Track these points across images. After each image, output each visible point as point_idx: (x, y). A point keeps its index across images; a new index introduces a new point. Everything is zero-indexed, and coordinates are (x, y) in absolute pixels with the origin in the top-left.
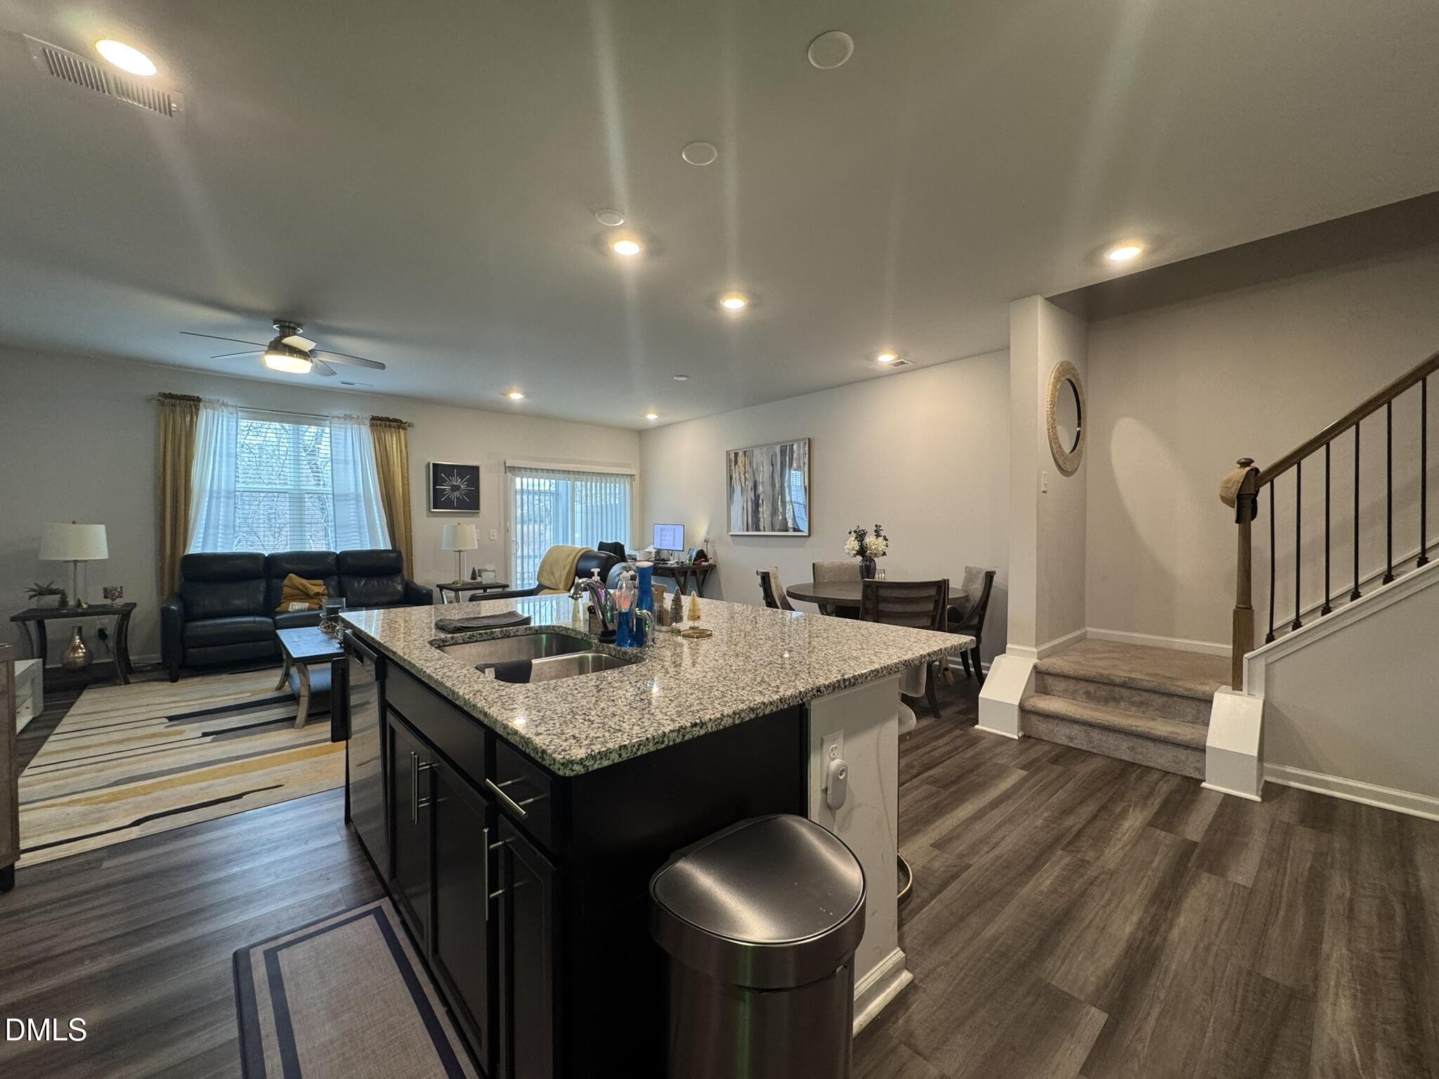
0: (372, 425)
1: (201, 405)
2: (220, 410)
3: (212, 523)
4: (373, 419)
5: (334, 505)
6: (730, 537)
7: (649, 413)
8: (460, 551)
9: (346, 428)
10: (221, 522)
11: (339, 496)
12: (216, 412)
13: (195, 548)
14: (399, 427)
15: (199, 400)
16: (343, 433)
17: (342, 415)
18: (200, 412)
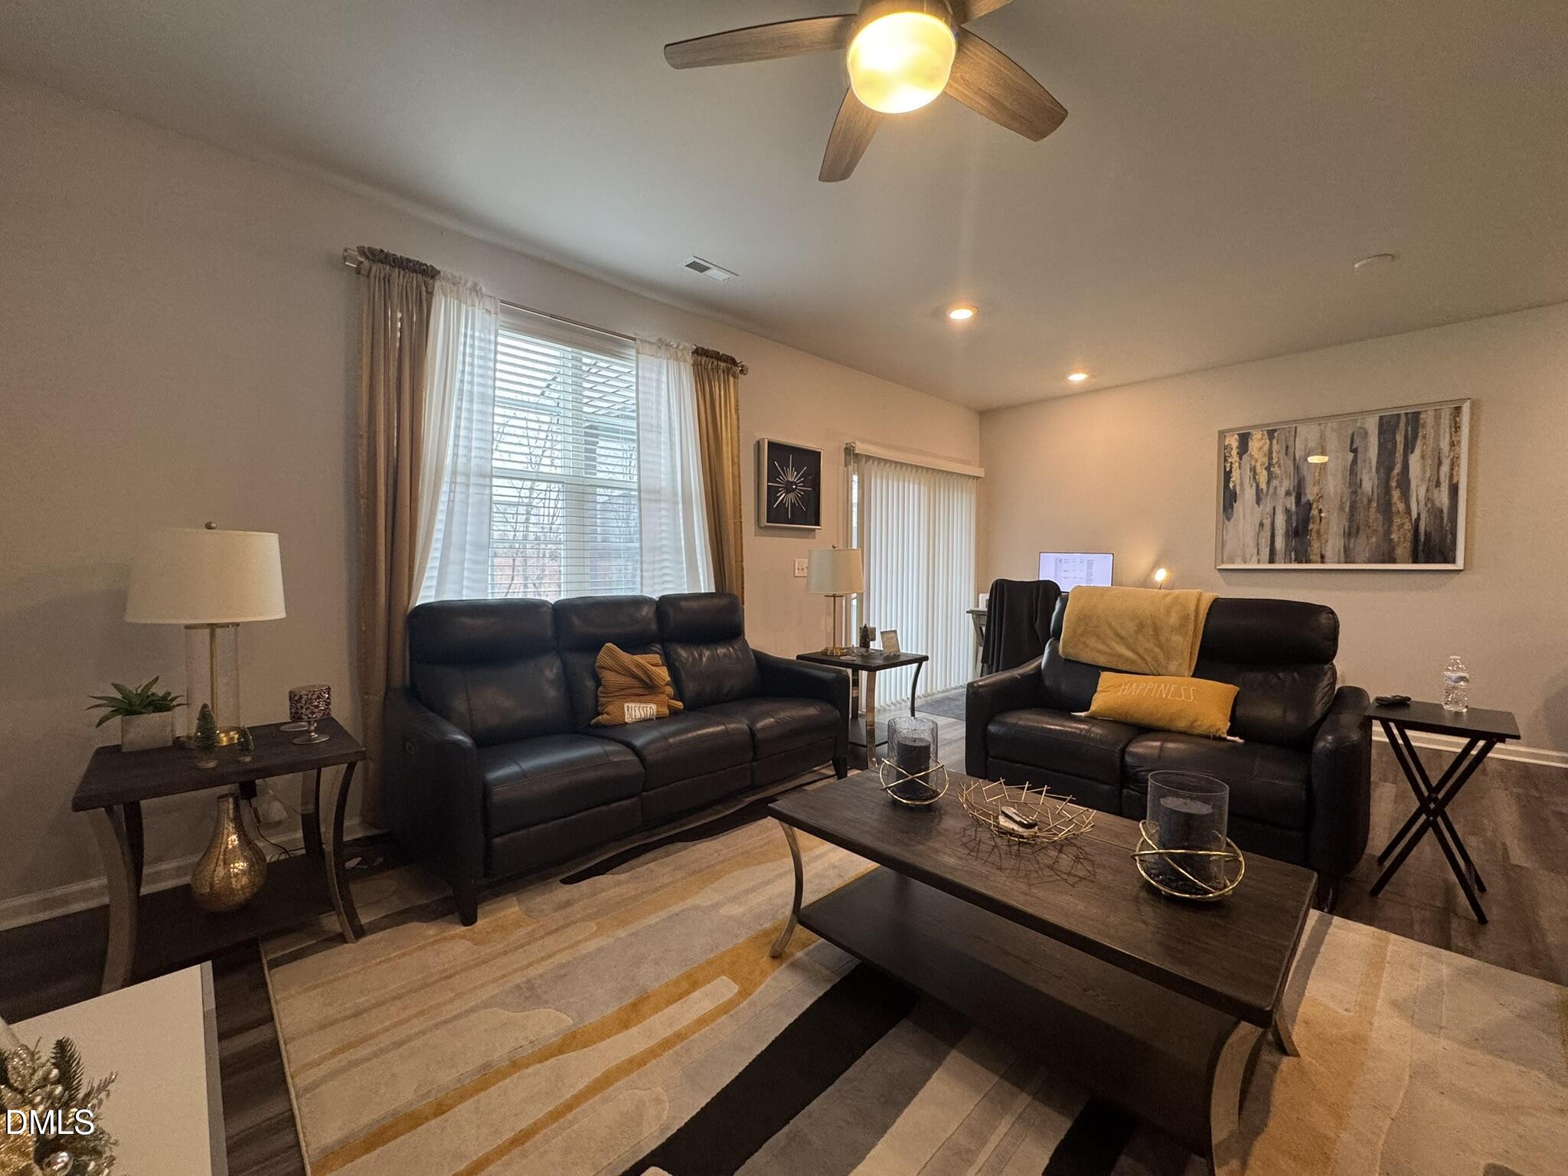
0: (695, 365)
1: (438, 284)
2: (469, 302)
3: (455, 539)
4: (699, 352)
5: (640, 510)
6: (1218, 574)
7: (1070, 372)
8: (834, 596)
9: (660, 366)
10: (468, 538)
11: (650, 492)
12: (464, 307)
13: (426, 594)
14: (727, 372)
15: (430, 273)
16: (655, 376)
17: (653, 340)
18: (435, 300)
